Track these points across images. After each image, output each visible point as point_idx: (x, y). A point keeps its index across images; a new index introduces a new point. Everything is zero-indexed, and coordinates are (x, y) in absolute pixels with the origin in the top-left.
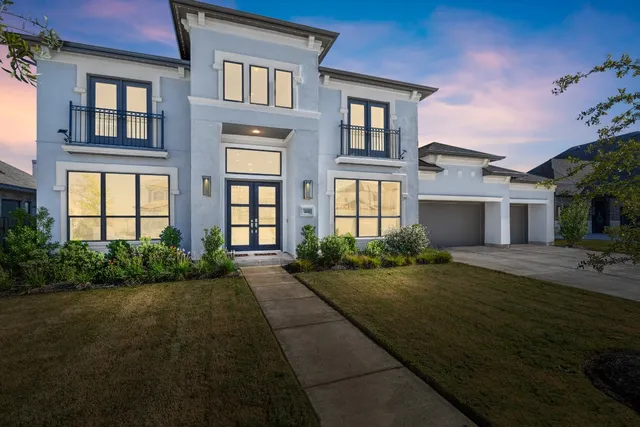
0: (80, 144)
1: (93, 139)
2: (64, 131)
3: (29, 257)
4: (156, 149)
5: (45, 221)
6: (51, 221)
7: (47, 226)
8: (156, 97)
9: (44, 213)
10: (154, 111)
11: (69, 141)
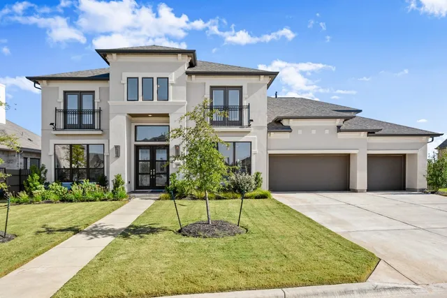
0: (60, 130)
1: (66, 127)
2: (52, 124)
3: (36, 189)
4: (97, 130)
5: (44, 171)
6: (46, 171)
7: (45, 173)
8: (97, 100)
9: (43, 168)
10: (96, 108)
11: (55, 129)
